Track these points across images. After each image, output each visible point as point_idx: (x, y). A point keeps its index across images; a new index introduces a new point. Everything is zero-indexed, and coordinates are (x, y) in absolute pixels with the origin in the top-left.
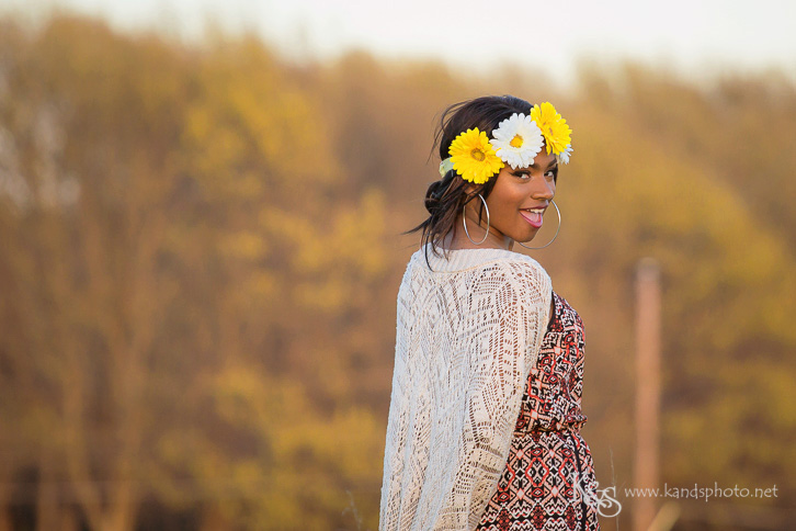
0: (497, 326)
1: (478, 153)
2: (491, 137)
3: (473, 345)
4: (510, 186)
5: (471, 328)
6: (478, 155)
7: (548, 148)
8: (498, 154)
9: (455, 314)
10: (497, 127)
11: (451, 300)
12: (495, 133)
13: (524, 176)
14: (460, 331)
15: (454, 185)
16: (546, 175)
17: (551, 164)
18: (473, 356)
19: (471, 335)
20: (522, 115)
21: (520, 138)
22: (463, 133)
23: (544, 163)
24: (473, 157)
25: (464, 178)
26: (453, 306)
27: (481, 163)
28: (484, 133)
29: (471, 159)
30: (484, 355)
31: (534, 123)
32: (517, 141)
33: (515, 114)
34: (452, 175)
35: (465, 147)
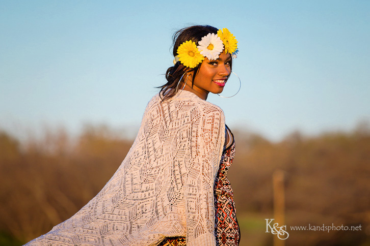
0: (190, 125)
1: (191, 53)
2: (197, 45)
3: (178, 135)
4: (207, 69)
5: (177, 126)
6: (191, 54)
7: (226, 50)
8: (201, 53)
9: (168, 119)
10: (200, 40)
11: (167, 112)
12: (199, 43)
13: (215, 64)
14: (170, 127)
15: (180, 68)
16: (226, 64)
17: (228, 59)
18: (178, 140)
19: (177, 130)
20: (213, 34)
21: (212, 45)
22: (183, 43)
23: (224, 58)
24: (189, 55)
25: (184, 65)
26: (168, 115)
27: (193, 58)
28: (194, 43)
29: (188, 56)
30: (184, 140)
31: (219, 38)
32: (210, 46)
33: (210, 34)
34: (179, 63)
35: (185, 50)
